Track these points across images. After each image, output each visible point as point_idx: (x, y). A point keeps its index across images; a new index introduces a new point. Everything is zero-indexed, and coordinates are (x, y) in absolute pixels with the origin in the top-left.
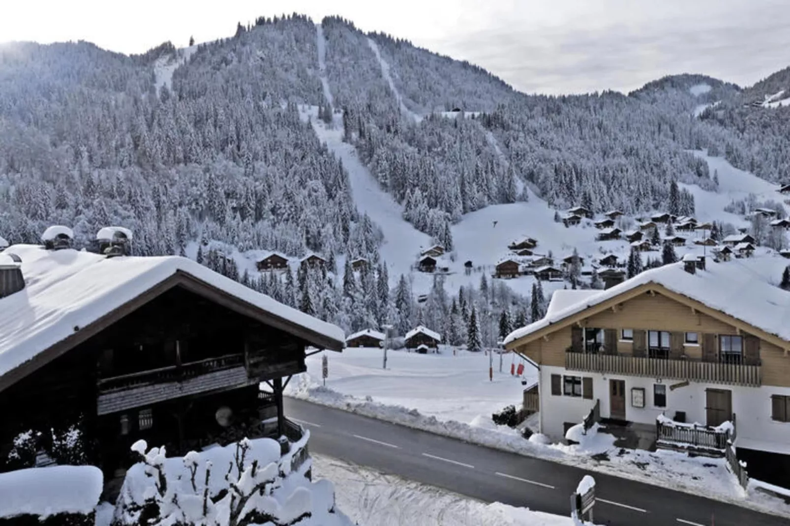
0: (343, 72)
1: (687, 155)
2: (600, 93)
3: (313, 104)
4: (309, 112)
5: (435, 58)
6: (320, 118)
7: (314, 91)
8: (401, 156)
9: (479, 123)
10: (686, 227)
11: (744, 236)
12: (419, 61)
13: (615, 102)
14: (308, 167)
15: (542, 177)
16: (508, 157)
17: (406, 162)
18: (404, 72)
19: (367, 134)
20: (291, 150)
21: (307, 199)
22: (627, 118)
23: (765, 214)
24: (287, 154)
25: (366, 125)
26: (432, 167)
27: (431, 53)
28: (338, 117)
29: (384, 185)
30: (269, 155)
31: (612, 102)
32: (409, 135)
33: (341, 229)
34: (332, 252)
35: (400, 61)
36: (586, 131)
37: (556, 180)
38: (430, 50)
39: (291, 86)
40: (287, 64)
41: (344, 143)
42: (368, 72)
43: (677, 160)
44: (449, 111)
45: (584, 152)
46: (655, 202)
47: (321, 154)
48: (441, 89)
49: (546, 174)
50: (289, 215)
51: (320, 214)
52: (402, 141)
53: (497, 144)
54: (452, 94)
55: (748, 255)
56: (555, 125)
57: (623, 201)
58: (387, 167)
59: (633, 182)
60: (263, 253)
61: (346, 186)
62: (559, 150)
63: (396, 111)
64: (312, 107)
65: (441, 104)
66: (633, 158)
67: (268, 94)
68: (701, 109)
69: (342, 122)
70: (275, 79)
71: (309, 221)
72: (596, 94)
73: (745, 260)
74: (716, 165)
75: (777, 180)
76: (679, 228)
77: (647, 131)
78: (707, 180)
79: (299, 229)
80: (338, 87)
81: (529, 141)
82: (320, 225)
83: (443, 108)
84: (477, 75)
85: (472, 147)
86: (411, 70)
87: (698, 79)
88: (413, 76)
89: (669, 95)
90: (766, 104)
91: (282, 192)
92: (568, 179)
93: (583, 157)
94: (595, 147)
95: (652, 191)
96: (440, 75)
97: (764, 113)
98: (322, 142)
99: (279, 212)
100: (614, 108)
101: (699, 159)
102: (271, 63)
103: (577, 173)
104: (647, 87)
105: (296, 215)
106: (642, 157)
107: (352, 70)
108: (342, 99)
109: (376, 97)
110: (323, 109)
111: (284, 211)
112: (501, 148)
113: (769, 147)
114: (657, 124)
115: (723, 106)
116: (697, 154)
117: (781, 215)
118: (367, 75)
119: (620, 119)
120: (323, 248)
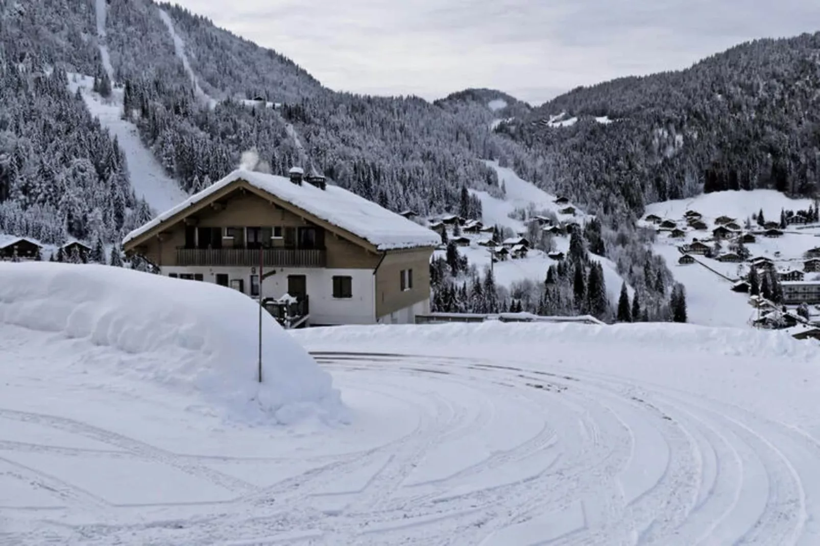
0: (128, 43)
1: (479, 164)
2: (405, 97)
3: (88, 75)
4: (81, 83)
5: (238, 42)
6: (95, 90)
7: (89, 60)
8: (190, 140)
9: (279, 114)
10: (472, 230)
11: (521, 239)
12: (219, 42)
13: (418, 107)
14: (73, 143)
15: (341, 174)
16: (308, 151)
17: (195, 147)
18: (202, 51)
19: (151, 113)
20: (52, 121)
21: (70, 179)
22: (429, 123)
23: (541, 222)
24: (47, 127)
25: (150, 103)
26: (224, 155)
27: (234, 36)
28: (119, 92)
29: (169, 171)
30: (22, 125)
31: (416, 108)
32: (201, 118)
33: (113, 215)
34: (99, 240)
35: (197, 39)
36: (387, 132)
37: (354, 178)
38: (233, 33)
39: (60, 50)
40: (54, 24)
41: (124, 121)
42: (158, 47)
43: (470, 167)
44: (250, 99)
45: (384, 152)
46: (448, 205)
47: (92, 130)
48: (243, 75)
49: (346, 171)
50: (46, 196)
51: (87, 197)
52: (192, 125)
53: (298, 138)
54: (256, 82)
55: (523, 256)
56: (358, 124)
57: (419, 203)
58: (174, 150)
59: (428, 185)
60: (7, 238)
61: (121, 167)
62: (360, 148)
63: (189, 92)
64: (86, 77)
65: (242, 91)
66: (430, 162)
67: (27, 54)
68: (496, 123)
69: (122, 98)
70: (38, 39)
71: (71, 204)
72: (401, 98)
73: (519, 261)
74: (505, 175)
75: (553, 192)
76: (466, 230)
77: (446, 138)
78: (495, 189)
79: (59, 212)
80: (121, 58)
81: (330, 136)
82: (87, 209)
83: (244, 95)
84: (284, 65)
85: (270, 138)
86: (210, 51)
87: (496, 95)
88: (211, 57)
89: (470, 107)
90: (550, 124)
91: (37, 168)
92: (366, 177)
93: (382, 157)
94: (394, 148)
95: (445, 194)
96: (244, 61)
97: (548, 132)
98: (93, 117)
99: (32, 191)
100: (417, 113)
101: (490, 168)
102: (33, 20)
103: (375, 172)
104: (451, 97)
105: (55, 196)
106: (438, 163)
107: (139, 41)
108: (125, 73)
109: (167, 74)
110: (100, 81)
111: (40, 191)
112: (301, 142)
113: (550, 161)
114: (455, 132)
115: (516, 122)
116: (489, 163)
117: (553, 223)
118: (157, 49)
119: (422, 124)
120: (89, 235)
